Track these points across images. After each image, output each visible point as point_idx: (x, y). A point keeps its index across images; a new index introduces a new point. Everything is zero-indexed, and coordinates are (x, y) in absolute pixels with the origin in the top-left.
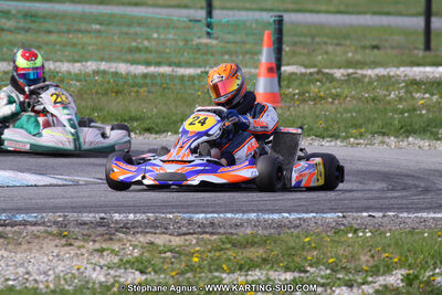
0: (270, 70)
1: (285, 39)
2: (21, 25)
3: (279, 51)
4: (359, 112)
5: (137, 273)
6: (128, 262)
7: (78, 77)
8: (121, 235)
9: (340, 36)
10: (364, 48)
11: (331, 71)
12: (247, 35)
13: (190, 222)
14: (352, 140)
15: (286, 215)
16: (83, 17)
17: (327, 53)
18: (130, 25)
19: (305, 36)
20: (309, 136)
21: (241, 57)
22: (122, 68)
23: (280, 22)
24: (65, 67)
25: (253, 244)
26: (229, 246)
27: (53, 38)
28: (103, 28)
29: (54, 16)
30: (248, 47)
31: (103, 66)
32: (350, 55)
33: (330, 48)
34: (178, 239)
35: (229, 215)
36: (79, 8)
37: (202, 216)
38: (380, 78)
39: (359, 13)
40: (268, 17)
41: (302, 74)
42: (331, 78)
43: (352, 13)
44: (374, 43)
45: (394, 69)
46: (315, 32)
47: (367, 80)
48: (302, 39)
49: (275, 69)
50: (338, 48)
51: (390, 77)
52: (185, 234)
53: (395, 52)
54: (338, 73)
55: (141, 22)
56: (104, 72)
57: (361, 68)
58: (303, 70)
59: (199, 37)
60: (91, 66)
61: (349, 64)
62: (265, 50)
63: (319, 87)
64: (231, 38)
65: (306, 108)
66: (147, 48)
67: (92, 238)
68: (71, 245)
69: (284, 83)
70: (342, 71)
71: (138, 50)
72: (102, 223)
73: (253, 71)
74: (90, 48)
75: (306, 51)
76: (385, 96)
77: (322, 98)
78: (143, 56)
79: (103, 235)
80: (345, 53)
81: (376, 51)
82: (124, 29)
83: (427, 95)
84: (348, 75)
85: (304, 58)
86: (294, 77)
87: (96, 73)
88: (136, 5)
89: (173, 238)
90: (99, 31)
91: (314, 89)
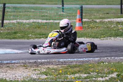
0: (80, 20)
1: (83, 12)
2: (13, 10)
3: (82, 15)
4: (104, 31)
5: (45, 76)
6: (42, 73)
7: (28, 24)
8: (40, 66)
9: (98, 11)
10: (104, 14)
11: (96, 20)
12: (73, 11)
13: (59, 62)
14: (102, 38)
15: (84, 59)
16: (29, 8)
17: (95, 15)
18: (42, 9)
19: (89, 11)
20: (90, 38)
21: (71, 17)
22: (40, 21)
23: (82, 7)
24: (24, 21)
25: (76, 67)
26: (69, 68)
27: (21, 13)
28: (35, 10)
29: (21, 8)
30: (73, 14)
31: (35, 21)
32: (101, 16)
33: (95, 14)
34: (56, 66)
35: (69, 59)
36: (28, 5)
37: (62, 60)
38: (109, 22)
39: (103, 5)
40: (79, 6)
41: (88, 21)
42: (96, 22)
43: (101, 5)
44: (107, 12)
45: (113, 19)
46: (91, 10)
47: (105, 22)
48: (88, 12)
49: (81, 20)
50: (97, 14)
51: (112, 21)
52: (58, 65)
53: (113, 14)
54: (98, 21)
55: (45, 9)
56: (35, 22)
57: (104, 19)
58: (88, 20)
59: (60, 12)
60: (32, 21)
61: (100, 18)
62: (78, 15)
63: (93, 25)
64: (69, 12)
65: (89, 30)
66: (46, 15)
67: (33, 67)
68: (27, 69)
69: (83, 24)
70: (99, 20)
71: (44, 16)
72: (35, 62)
73: (75, 20)
74: (31, 16)
75: (89, 15)
76: (110, 26)
77: (93, 27)
78: (45, 18)
79: (35, 66)
80: (99, 15)
81: (108, 14)
82: (40, 11)
83: (122, 26)
84: (101, 21)
85: (88, 17)
86: (86, 22)
87: (33, 22)
88: (43, 4)
89: (54, 66)
90: (34, 11)
91: (91, 25)
